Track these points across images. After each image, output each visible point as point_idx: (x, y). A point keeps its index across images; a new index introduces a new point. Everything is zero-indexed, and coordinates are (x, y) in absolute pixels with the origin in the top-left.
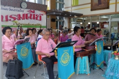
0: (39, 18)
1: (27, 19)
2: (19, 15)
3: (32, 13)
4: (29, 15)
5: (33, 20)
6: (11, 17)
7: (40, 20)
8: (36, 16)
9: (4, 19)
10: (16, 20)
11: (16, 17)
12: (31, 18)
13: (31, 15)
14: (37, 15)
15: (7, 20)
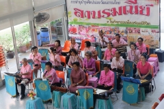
0: (145, 12)
1: (125, 13)
2: (114, 9)
3: (133, 5)
4: (128, 8)
5: (134, 15)
6: (104, 12)
7: (148, 14)
8: (139, 9)
9: (97, 15)
10: (111, 16)
11: (111, 12)
12: (131, 13)
13: (131, 7)
14: (141, 7)
15: (100, 17)
